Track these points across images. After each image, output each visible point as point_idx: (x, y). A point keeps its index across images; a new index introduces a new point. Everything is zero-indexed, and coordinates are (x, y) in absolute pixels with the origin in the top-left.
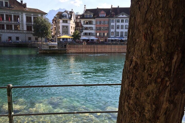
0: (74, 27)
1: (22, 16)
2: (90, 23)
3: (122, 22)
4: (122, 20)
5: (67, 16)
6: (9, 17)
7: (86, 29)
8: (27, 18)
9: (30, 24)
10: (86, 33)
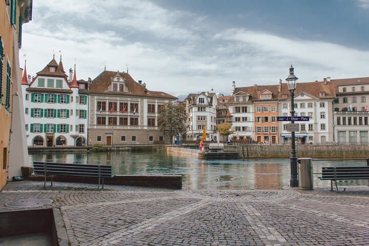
0: (215, 118)
1: (142, 103)
2: (245, 110)
3: (301, 107)
4: (301, 104)
5: (205, 100)
6: (124, 107)
7: (238, 119)
8: (149, 105)
9: (153, 115)
10: (236, 128)
